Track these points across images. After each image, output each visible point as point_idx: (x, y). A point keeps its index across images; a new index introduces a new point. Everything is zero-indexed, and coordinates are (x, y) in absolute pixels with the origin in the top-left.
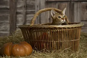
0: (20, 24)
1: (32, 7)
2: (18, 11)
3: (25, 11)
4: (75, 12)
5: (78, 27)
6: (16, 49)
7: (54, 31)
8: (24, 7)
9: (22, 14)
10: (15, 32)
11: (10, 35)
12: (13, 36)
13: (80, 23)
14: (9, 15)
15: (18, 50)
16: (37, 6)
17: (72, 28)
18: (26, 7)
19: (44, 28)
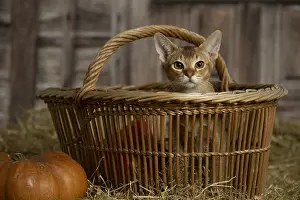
0: (51, 83)
1: (100, 19)
2: (45, 34)
3: (72, 34)
4: (264, 42)
5: (262, 102)
6: (25, 177)
7: (172, 113)
8: (68, 18)
9: (59, 46)
10: (28, 115)
11: (9, 128)
12: (19, 129)
13: (270, 86)
14: (8, 48)
15: (30, 183)
16: (119, 18)
17: (240, 104)
18: (77, 18)
19: (135, 103)
